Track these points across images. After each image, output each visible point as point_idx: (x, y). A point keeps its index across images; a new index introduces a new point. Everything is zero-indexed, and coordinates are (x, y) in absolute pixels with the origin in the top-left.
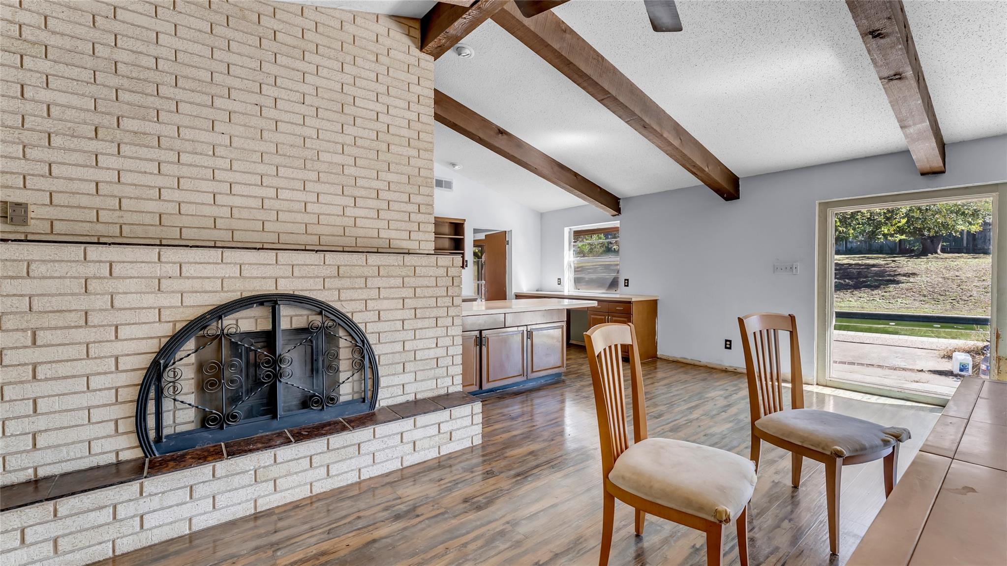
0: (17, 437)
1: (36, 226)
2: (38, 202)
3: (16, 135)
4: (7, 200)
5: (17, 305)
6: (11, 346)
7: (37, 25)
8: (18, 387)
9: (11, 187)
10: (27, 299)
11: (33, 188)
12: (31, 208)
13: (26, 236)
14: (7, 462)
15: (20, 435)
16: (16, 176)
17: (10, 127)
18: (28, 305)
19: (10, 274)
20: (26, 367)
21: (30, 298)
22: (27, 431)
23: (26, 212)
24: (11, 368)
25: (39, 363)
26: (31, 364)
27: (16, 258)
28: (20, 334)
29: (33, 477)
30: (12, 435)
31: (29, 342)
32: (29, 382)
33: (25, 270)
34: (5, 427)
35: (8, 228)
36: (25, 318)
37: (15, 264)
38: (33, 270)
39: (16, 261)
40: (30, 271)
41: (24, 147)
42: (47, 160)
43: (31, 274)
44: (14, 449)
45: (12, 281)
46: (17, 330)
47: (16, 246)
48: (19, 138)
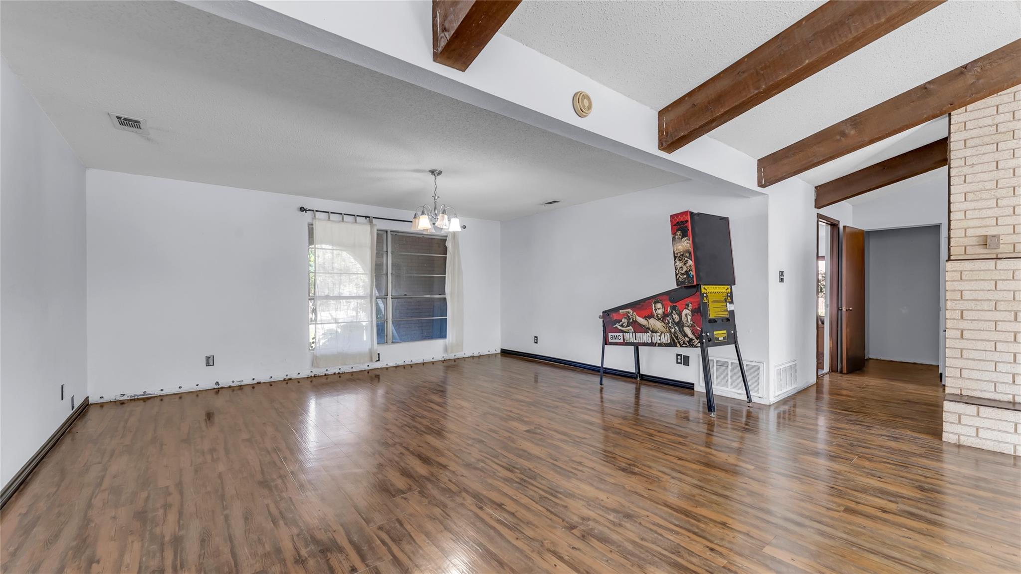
0: (1004, 374)
1: (1005, 249)
2: (1005, 233)
3: (993, 194)
4: (986, 234)
5: (1006, 296)
6: (1002, 319)
7: (1008, 120)
8: (1005, 344)
9: (989, 226)
10: (1013, 292)
11: (1002, 224)
12: (1001, 237)
13: (997, 255)
14: (997, 387)
15: (1005, 373)
16: (992, 219)
17: (989, 190)
18: (1013, 296)
19: (1003, 278)
20: (1010, 333)
21: (1014, 292)
22: (1010, 372)
23: (998, 240)
24: (1001, 333)
25: (1018, 332)
26: (1013, 332)
27: (1006, 268)
28: (1007, 313)
29: (1012, 400)
30: (1000, 372)
31: (1012, 319)
32: (1011, 342)
33: (1012, 276)
34: (997, 367)
35: (986, 251)
36: (1011, 304)
37: (1006, 272)
38: (1017, 275)
39: (1006, 270)
40: (1015, 276)
41: (997, 200)
42: (1012, 205)
43: (1015, 278)
44: (1001, 381)
45: (1004, 282)
46: (1005, 311)
47: (1007, 262)
48: (994, 195)
